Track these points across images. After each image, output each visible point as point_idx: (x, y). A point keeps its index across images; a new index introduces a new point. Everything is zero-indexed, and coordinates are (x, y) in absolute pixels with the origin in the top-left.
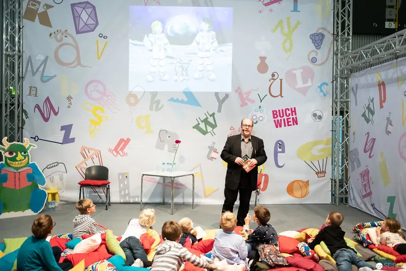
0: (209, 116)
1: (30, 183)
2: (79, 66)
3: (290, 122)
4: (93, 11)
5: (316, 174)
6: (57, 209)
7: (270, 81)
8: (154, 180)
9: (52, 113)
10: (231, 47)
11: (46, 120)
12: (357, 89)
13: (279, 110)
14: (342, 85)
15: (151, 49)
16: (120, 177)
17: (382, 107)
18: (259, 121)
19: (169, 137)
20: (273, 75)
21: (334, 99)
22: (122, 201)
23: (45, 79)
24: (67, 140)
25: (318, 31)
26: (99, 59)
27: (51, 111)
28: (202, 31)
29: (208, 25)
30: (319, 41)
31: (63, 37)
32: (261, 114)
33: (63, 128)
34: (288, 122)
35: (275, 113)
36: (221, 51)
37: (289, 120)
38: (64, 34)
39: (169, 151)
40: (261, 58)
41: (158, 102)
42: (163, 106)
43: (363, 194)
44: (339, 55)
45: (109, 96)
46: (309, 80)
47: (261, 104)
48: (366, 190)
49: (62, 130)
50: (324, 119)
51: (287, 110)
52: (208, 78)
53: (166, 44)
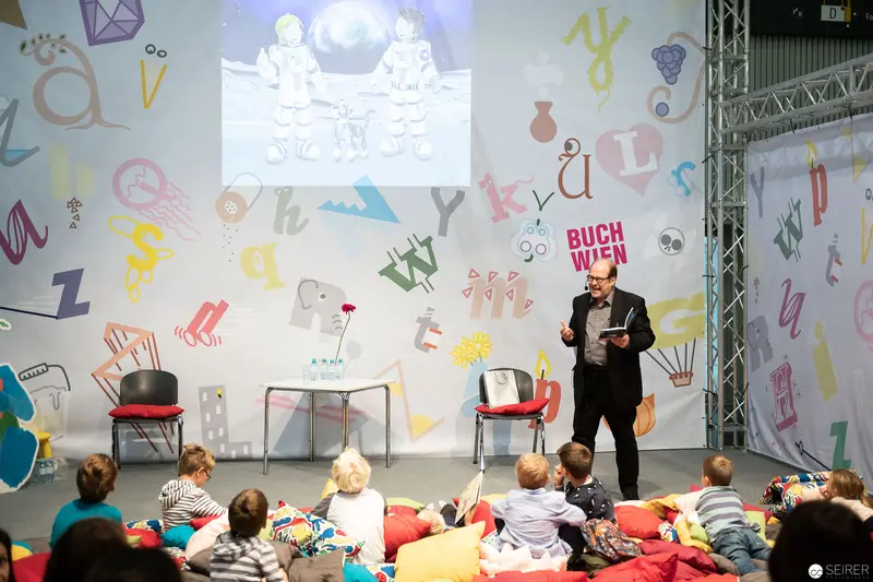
0: (416, 245)
2: (96, 125)
5: (671, 378)
6: (57, 478)
7: (560, 160)
8: (288, 404)
9: (30, 240)
10: (469, 79)
11: (16, 259)
12: (762, 179)
13: (583, 230)
14: (728, 168)
15: (275, 81)
16: (205, 399)
17: (818, 221)
18: (535, 254)
19: (323, 296)
20: (568, 146)
21: (710, 201)
23: (10, 157)
24: (71, 307)
25: (672, 37)
26: (147, 106)
27: (29, 236)
28: (397, 39)
29: (412, 25)
30: (673, 65)
31: (56, 51)
32: (543, 240)
33: (58, 279)
35: (573, 237)
36: (445, 87)
37: (607, 252)
38: (58, 46)
39: (322, 331)
40: (538, 104)
41: (296, 211)
42: (307, 221)
43: (778, 422)
44: (721, 97)
45: (175, 197)
46: (653, 157)
47: (540, 215)
48: (783, 413)
49: (55, 283)
50: (687, 248)
51: (602, 229)
52: (415, 153)
53: (311, 72)
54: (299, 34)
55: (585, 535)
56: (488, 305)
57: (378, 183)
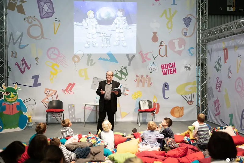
0: (123, 69)
1: (18, 111)
2: (43, 39)
3: (172, 71)
4: (51, 5)
5: (188, 102)
6: (33, 127)
7: (159, 47)
8: (90, 109)
10: (136, 27)
11: (23, 72)
12: (211, 52)
13: (165, 65)
14: (202, 48)
15: (87, 27)
16: (69, 107)
17: (225, 62)
18: (153, 71)
20: (161, 43)
21: (198, 57)
23: (21, 47)
24: (36, 84)
25: (187, 16)
26: (55, 34)
27: (26, 67)
28: (118, 16)
29: (121, 13)
30: (188, 22)
31: (33, 20)
32: (155, 67)
33: (33, 77)
34: (171, 71)
35: (163, 66)
36: (130, 29)
37: (171, 70)
40: (153, 33)
41: (92, 60)
42: (95, 62)
43: (215, 114)
44: (200, 31)
45: (62, 57)
46: (183, 46)
47: (154, 61)
48: (217, 112)
49: (33, 78)
50: (191, 69)
51: (170, 64)
52: (122, 45)
53: (96, 25)
54: (93, 15)
55: (165, 142)
56: (141, 84)
57: (113, 52)
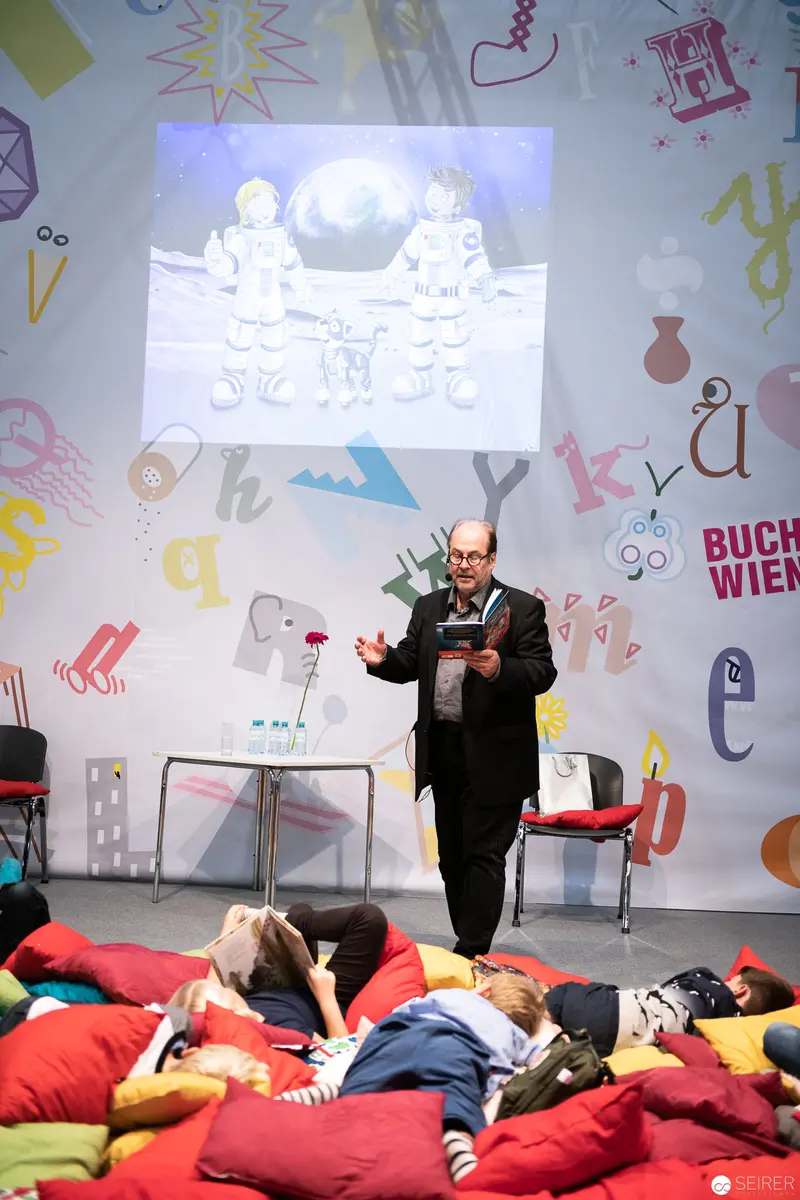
3: (778, 575)
4: (21, 143)
7: (695, 412)
8: (224, 793)
10: (542, 281)
13: (732, 530)
15: (231, 281)
16: (95, 778)
18: (646, 568)
19: (289, 623)
20: (709, 390)
22: (96, 869)
26: (33, 320)
28: (427, 216)
29: (453, 194)
32: (660, 544)
34: (769, 577)
35: (713, 541)
36: (503, 293)
37: (773, 569)
39: (285, 679)
40: (659, 321)
41: (252, 486)
42: (269, 501)
45: (67, 459)
47: (656, 503)
51: (765, 530)
52: (449, 397)
53: (289, 268)
54: (272, 209)
56: (562, 649)
57: (385, 441)
